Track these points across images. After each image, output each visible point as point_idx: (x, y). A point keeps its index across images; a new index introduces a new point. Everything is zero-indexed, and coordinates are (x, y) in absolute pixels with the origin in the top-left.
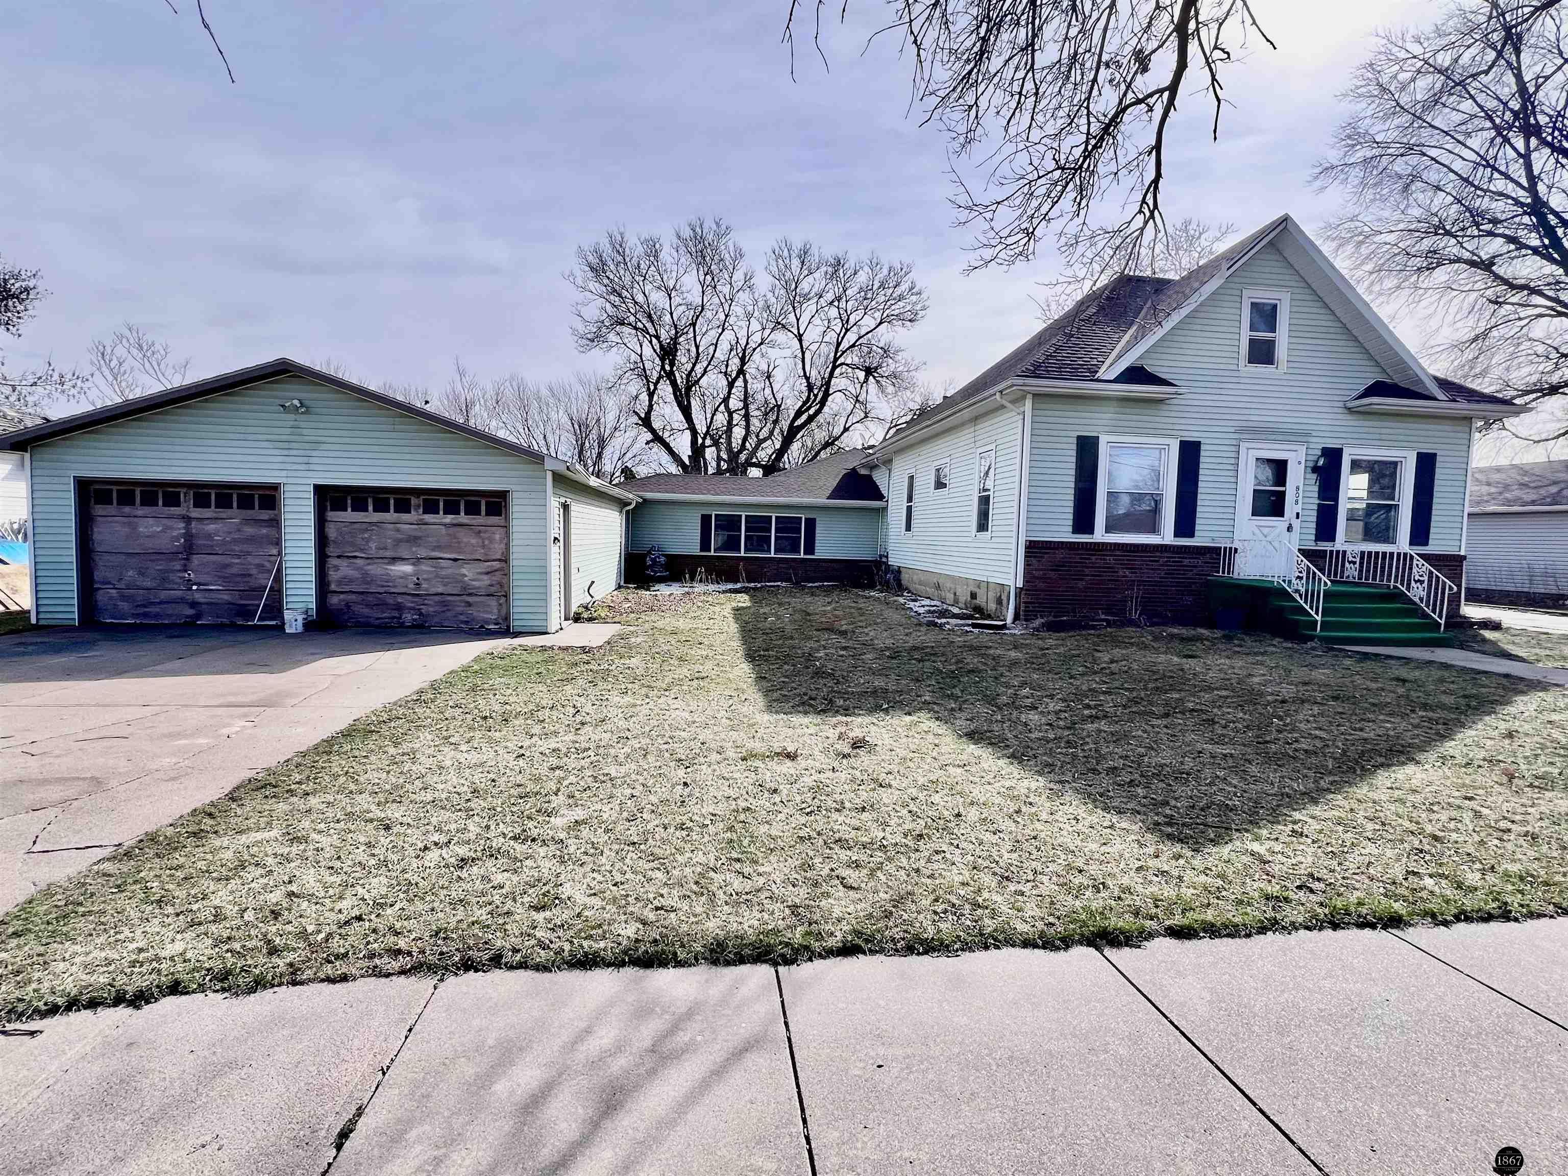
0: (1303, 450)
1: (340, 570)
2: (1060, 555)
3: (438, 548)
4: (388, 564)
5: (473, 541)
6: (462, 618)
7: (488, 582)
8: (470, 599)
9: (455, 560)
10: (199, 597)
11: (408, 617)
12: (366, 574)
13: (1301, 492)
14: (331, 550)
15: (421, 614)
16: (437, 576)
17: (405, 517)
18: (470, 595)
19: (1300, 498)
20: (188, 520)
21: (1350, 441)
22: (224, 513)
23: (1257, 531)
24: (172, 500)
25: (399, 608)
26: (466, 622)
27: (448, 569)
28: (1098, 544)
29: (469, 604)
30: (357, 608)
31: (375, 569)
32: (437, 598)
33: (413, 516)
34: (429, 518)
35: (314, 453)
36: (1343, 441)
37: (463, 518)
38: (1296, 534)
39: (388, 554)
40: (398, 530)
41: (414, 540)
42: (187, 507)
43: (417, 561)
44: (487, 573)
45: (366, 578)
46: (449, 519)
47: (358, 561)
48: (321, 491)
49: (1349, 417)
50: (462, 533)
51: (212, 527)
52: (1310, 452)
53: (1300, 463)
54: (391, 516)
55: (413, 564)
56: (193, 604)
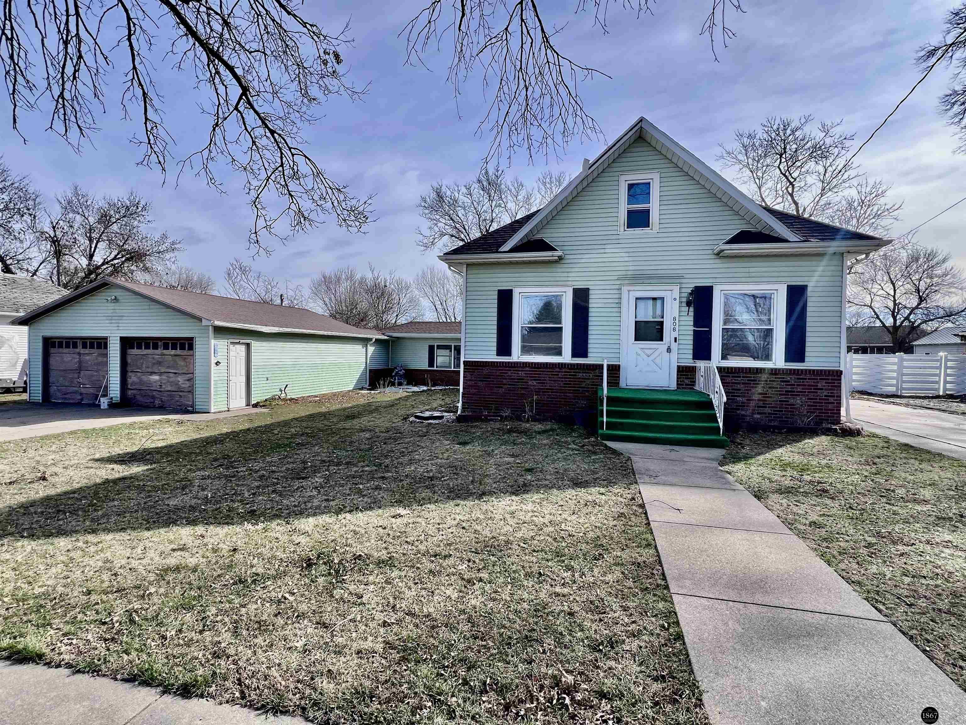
0: (676, 289)
1: (132, 378)
2: (486, 371)
3: (168, 367)
4: (150, 375)
5: (182, 364)
6: (178, 403)
7: (188, 385)
8: (181, 394)
9: (175, 373)
10: (83, 391)
11: (157, 402)
12: (141, 380)
13: (677, 321)
14: (129, 369)
15: (162, 401)
16: (168, 382)
17: (156, 351)
18: (181, 391)
19: (677, 327)
20: (79, 354)
21: (718, 280)
22: (92, 351)
23: (640, 352)
24: (75, 346)
25: (153, 397)
26: (180, 406)
27: (173, 378)
28: (514, 363)
29: (181, 396)
30: (138, 397)
31: (144, 378)
32: (169, 393)
33: (159, 351)
34: (165, 352)
35: (120, 321)
36: (714, 280)
37: (179, 352)
38: (674, 356)
39: (150, 370)
40: (153, 358)
41: (159, 363)
42: (80, 349)
43: (161, 374)
44: (188, 380)
45: (141, 382)
46: (173, 352)
47: (138, 374)
48: (122, 339)
49: (718, 261)
50: (177, 358)
51: (88, 358)
52: (683, 290)
53: (675, 299)
54: (150, 351)
55: (160, 375)
56: (81, 394)
